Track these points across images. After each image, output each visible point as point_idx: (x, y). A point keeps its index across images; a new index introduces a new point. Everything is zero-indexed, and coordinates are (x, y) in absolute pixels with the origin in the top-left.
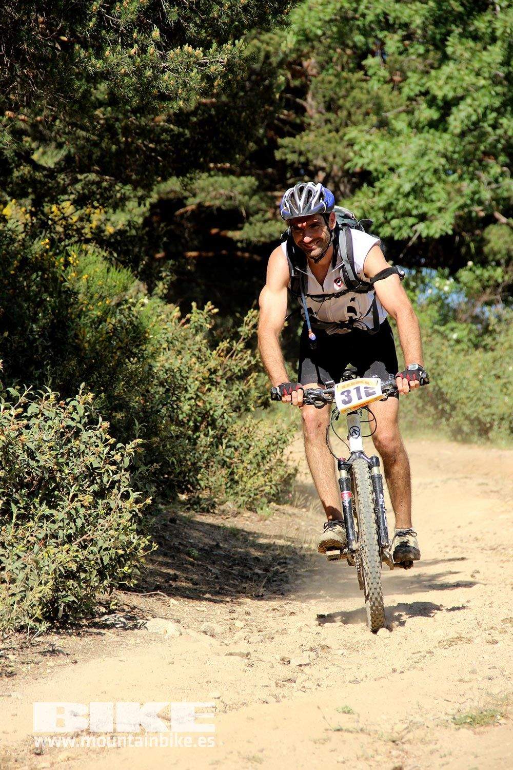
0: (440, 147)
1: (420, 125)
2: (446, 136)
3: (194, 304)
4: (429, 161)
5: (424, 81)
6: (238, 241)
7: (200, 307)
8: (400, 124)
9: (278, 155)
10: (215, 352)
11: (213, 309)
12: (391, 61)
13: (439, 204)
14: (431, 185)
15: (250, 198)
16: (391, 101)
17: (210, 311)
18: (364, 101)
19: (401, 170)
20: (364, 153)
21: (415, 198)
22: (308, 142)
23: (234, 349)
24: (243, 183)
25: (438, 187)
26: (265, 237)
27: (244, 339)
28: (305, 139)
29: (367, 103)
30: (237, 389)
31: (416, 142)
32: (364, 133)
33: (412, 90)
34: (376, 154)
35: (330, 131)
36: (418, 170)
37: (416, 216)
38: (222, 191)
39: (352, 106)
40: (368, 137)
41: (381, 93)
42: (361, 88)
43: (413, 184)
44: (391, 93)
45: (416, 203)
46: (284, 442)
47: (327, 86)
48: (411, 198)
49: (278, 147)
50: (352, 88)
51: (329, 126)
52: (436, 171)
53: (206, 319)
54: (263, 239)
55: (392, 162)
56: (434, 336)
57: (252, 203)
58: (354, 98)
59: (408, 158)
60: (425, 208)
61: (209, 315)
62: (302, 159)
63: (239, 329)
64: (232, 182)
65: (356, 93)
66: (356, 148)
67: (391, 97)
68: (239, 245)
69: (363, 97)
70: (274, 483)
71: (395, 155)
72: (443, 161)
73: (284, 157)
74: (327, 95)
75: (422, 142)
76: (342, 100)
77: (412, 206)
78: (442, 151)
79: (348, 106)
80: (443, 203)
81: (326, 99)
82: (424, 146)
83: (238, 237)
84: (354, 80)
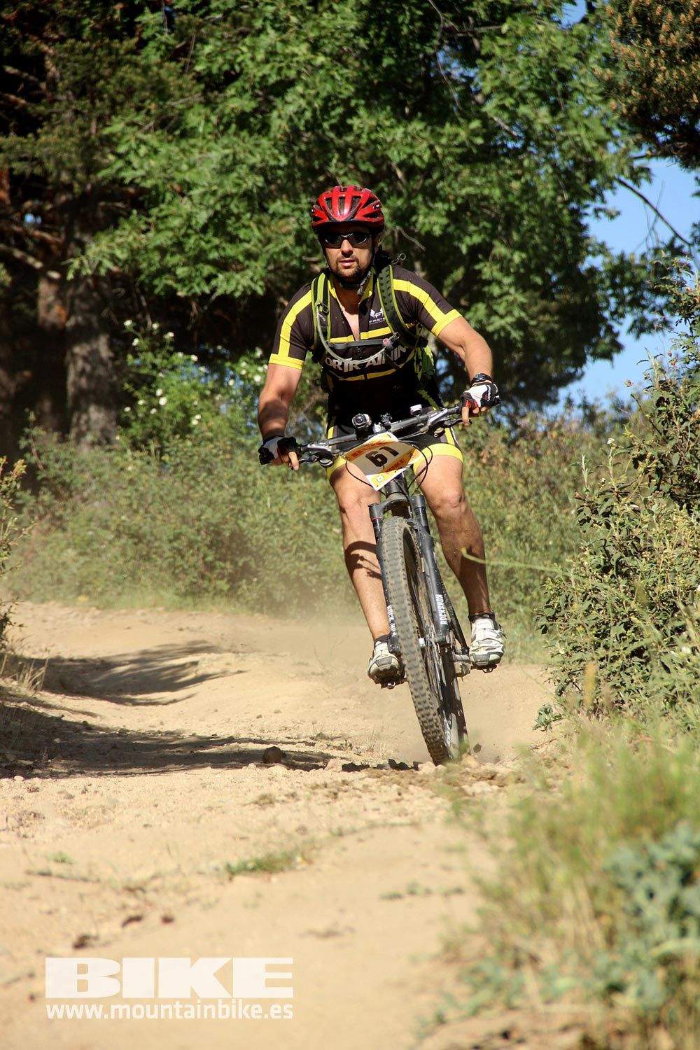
0: (256, 160)
1: (225, 122)
2: (266, 142)
8: (194, 119)
13: (248, 246)
14: (238, 217)
16: (181, 88)
18: (137, 85)
19: (196, 192)
20: (133, 159)
21: (215, 235)
22: (46, 145)
25: (249, 219)
28: (42, 139)
29: (143, 88)
31: (217, 152)
32: (135, 129)
34: (154, 163)
36: (220, 193)
37: (213, 263)
39: (118, 93)
40: (141, 135)
41: (163, 73)
42: (136, 65)
43: (211, 212)
44: (180, 76)
45: (216, 241)
47: (80, 57)
48: (210, 235)
50: (119, 63)
51: (81, 121)
52: (247, 195)
55: (179, 177)
56: (238, 452)
58: (123, 78)
59: (205, 174)
60: (230, 250)
62: (37, 170)
65: (125, 71)
67: (180, 82)
69: (139, 80)
71: (185, 167)
72: (260, 180)
74: (79, 72)
75: (227, 151)
76: (102, 82)
77: (209, 246)
78: (259, 165)
79: (112, 91)
80: (255, 246)
81: (78, 78)
82: (231, 158)
84: (121, 52)
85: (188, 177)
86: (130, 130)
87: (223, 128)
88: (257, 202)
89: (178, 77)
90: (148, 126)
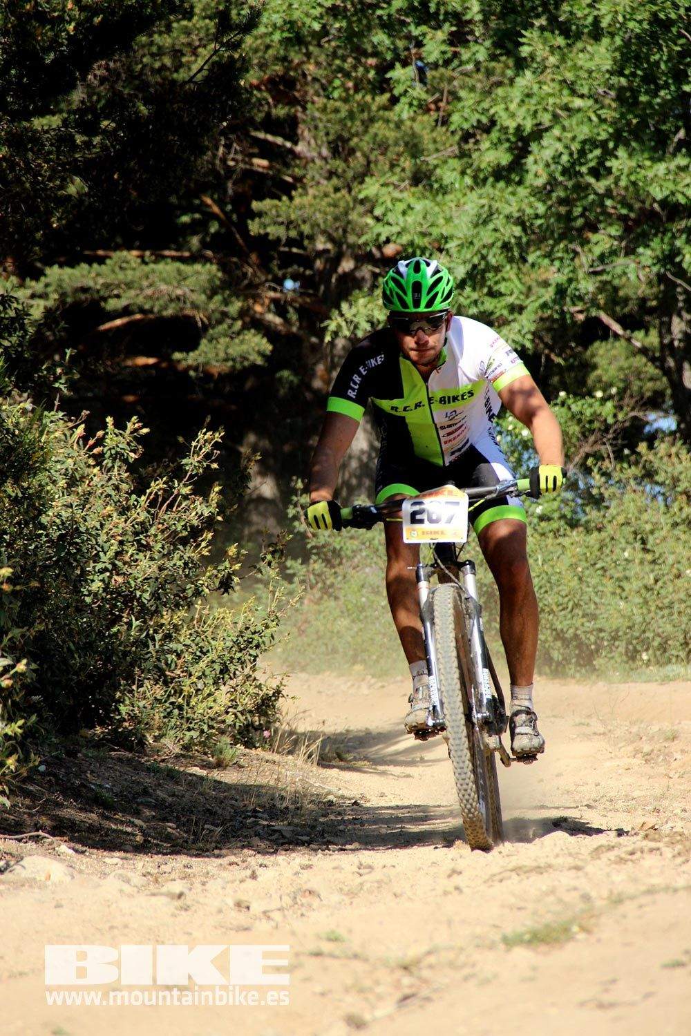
0: (513, 209)
1: (482, 176)
2: (522, 192)
4: (495, 230)
5: (485, 105)
6: (190, 367)
8: (449, 174)
9: (254, 227)
12: (434, 77)
13: (510, 300)
14: (497, 269)
15: (210, 298)
16: (435, 141)
18: (390, 142)
19: (451, 245)
20: (391, 217)
21: (473, 289)
22: (301, 207)
23: (175, 492)
24: (197, 273)
25: (509, 271)
26: (234, 360)
27: (192, 477)
28: (297, 201)
31: (474, 203)
32: (391, 188)
33: (466, 120)
34: (410, 219)
35: (337, 190)
36: (478, 245)
38: (163, 287)
39: (372, 150)
40: (397, 194)
41: (417, 127)
42: (387, 121)
43: (469, 267)
44: (433, 129)
45: (475, 296)
47: (333, 116)
48: (468, 290)
49: (253, 215)
50: (372, 120)
51: (335, 181)
52: (506, 247)
54: (230, 364)
55: (435, 232)
57: (212, 306)
58: (376, 135)
59: (461, 227)
61: (135, 438)
62: (293, 234)
63: (184, 461)
64: (179, 272)
65: (378, 128)
66: (378, 212)
67: (434, 135)
68: (192, 373)
69: (391, 135)
71: (442, 221)
72: (517, 231)
73: (262, 232)
74: (332, 131)
75: (483, 201)
76: (356, 140)
77: (468, 301)
78: (516, 215)
79: (365, 149)
80: (518, 298)
81: (331, 138)
82: (486, 208)
83: (190, 362)
84: (374, 108)
85: (446, 231)
86: (384, 190)
87: (479, 182)
88: (515, 253)
89: (432, 131)
90: (403, 185)
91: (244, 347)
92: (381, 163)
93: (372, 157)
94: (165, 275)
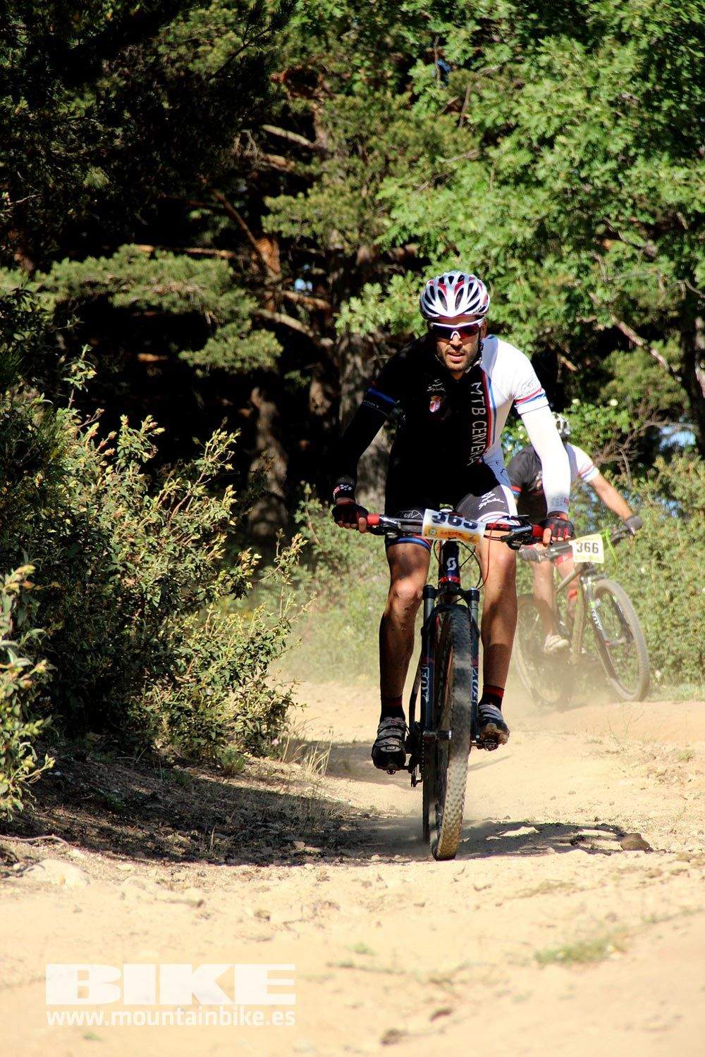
2: (542, 195)
3: (124, 418)
6: (197, 366)
7: (134, 423)
9: (268, 224)
10: (156, 499)
11: (156, 427)
12: (456, 79)
15: (220, 295)
16: (455, 142)
17: (150, 430)
18: (410, 142)
22: (317, 206)
23: (189, 493)
24: (207, 269)
26: (243, 361)
27: (205, 478)
28: (313, 199)
29: (417, 143)
30: (193, 561)
32: (409, 190)
35: (353, 189)
38: (173, 284)
39: (391, 149)
40: (416, 196)
41: (438, 127)
42: (407, 120)
44: (454, 129)
46: (268, 653)
47: (351, 113)
49: (267, 211)
50: (392, 119)
51: (352, 180)
53: (143, 444)
54: (238, 365)
57: (221, 304)
58: (396, 134)
61: (150, 438)
62: (307, 232)
63: (198, 462)
64: (187, 265)
65: (398, 127)
66: (395, 214)
67: (455, 135)
68: (199, 372)
69: (411, 135)
70: (250, 716)
71: (461, 217)
73: (276, 229)
74: (351, 129)
76: (375, 138)
79: (385, 148)
81: (349, 135)
83: (197, 361)
84: (395, 107)
85: (464, 226)
86: (403, 192)
89: (453, 131)
90: (423, 186)
91: (254, 348)
92: (400, 162)
93: (391, 157)
94: (174, 271)
